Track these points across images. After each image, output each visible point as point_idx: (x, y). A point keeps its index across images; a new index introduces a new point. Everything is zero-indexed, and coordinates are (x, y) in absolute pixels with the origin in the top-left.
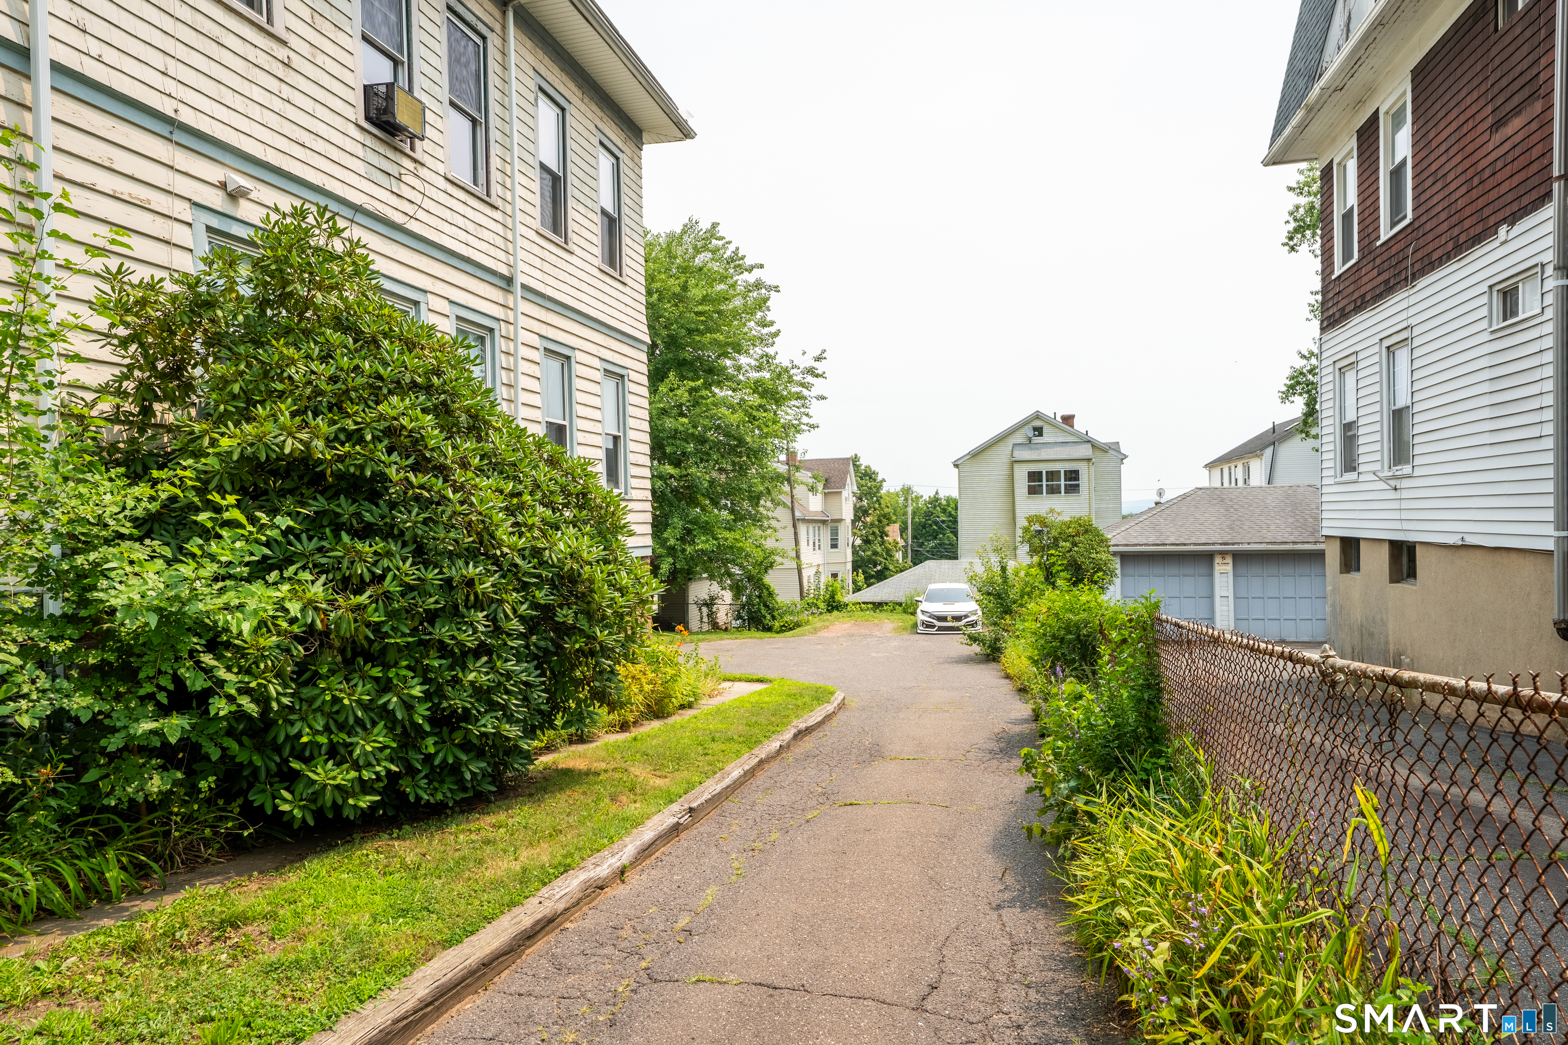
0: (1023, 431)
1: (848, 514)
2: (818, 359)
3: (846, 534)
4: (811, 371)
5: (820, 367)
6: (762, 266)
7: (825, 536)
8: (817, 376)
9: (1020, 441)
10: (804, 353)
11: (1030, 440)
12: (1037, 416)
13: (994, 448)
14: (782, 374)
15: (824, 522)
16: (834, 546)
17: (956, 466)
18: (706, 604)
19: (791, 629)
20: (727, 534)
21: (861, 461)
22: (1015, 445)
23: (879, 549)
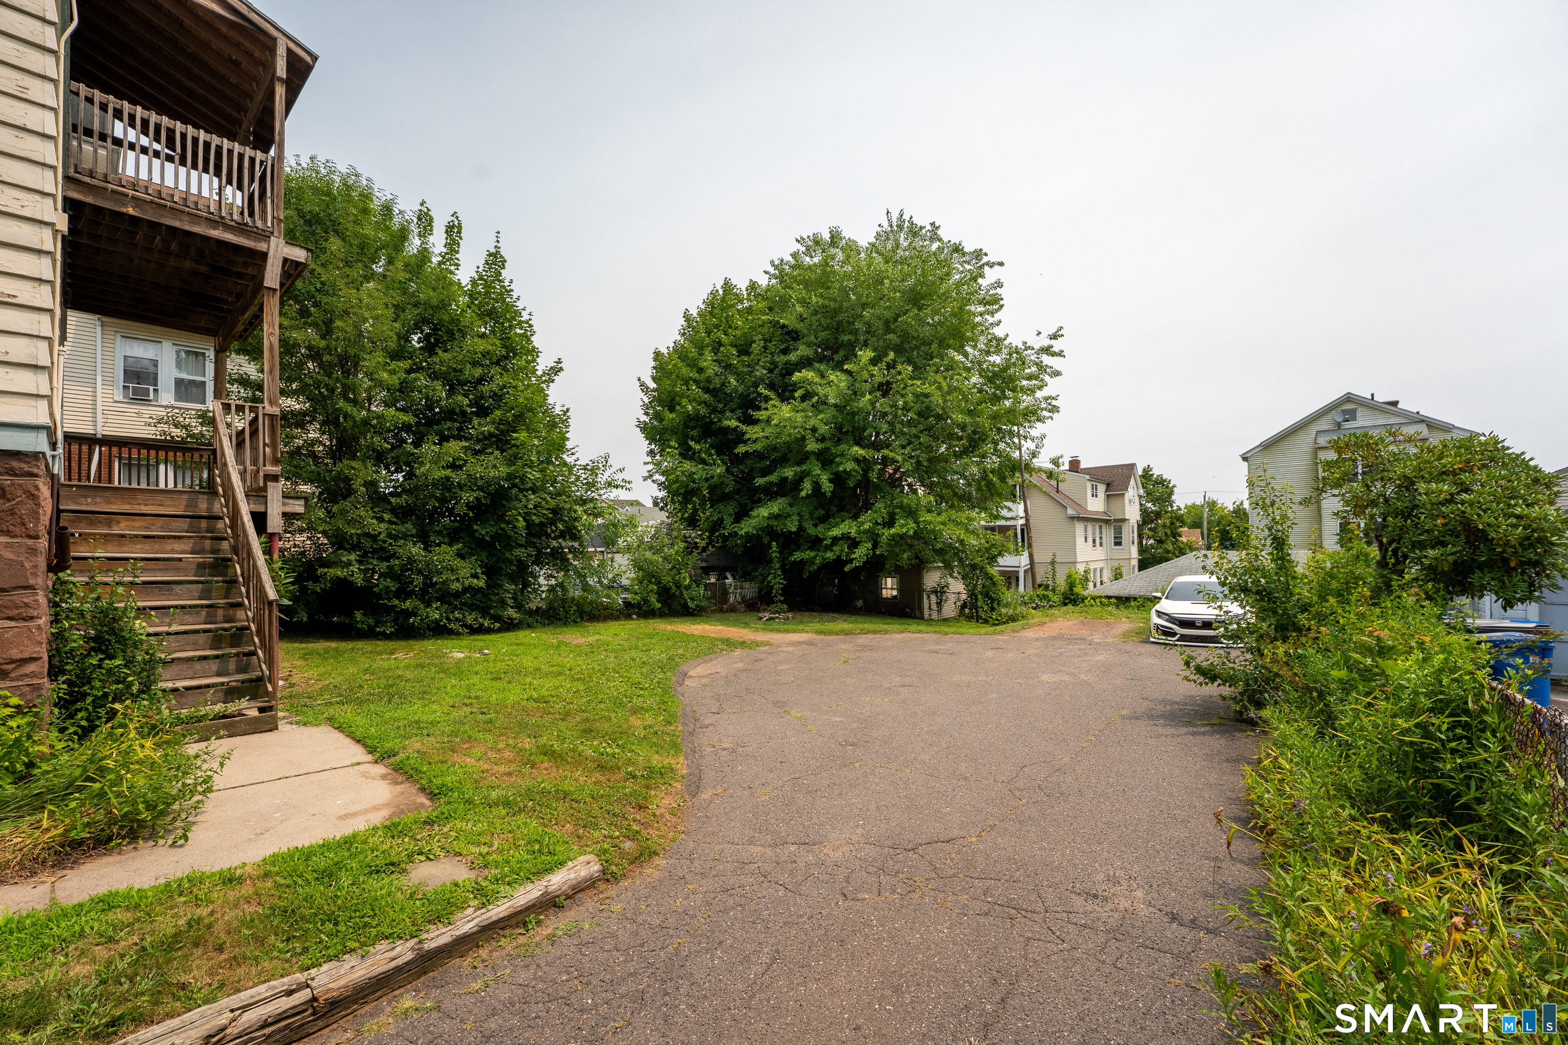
0: (1329, 416)
1: (1133, 514)
2: (1054, 337)
3: (1130, 533)
4: (1047, 350)
5: (1057, 345)
6: (1001, 264)
7: (1109, 535)
8: (1054, 354)
9: (1325, 428)
10: (1039, 333)
11: (1339, 425)
12: (1349, 398)
13: (1293, 438)
14: (1018, 356)
15: (1107, 522)
16: (1118, 543)
17: (1245, 459)
18: (936, 592)
19: (1004, 623)
20: (929, 517)
21: (1154, 471)
22: (1318, 432)
23: (1171, 548)
